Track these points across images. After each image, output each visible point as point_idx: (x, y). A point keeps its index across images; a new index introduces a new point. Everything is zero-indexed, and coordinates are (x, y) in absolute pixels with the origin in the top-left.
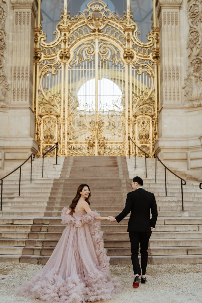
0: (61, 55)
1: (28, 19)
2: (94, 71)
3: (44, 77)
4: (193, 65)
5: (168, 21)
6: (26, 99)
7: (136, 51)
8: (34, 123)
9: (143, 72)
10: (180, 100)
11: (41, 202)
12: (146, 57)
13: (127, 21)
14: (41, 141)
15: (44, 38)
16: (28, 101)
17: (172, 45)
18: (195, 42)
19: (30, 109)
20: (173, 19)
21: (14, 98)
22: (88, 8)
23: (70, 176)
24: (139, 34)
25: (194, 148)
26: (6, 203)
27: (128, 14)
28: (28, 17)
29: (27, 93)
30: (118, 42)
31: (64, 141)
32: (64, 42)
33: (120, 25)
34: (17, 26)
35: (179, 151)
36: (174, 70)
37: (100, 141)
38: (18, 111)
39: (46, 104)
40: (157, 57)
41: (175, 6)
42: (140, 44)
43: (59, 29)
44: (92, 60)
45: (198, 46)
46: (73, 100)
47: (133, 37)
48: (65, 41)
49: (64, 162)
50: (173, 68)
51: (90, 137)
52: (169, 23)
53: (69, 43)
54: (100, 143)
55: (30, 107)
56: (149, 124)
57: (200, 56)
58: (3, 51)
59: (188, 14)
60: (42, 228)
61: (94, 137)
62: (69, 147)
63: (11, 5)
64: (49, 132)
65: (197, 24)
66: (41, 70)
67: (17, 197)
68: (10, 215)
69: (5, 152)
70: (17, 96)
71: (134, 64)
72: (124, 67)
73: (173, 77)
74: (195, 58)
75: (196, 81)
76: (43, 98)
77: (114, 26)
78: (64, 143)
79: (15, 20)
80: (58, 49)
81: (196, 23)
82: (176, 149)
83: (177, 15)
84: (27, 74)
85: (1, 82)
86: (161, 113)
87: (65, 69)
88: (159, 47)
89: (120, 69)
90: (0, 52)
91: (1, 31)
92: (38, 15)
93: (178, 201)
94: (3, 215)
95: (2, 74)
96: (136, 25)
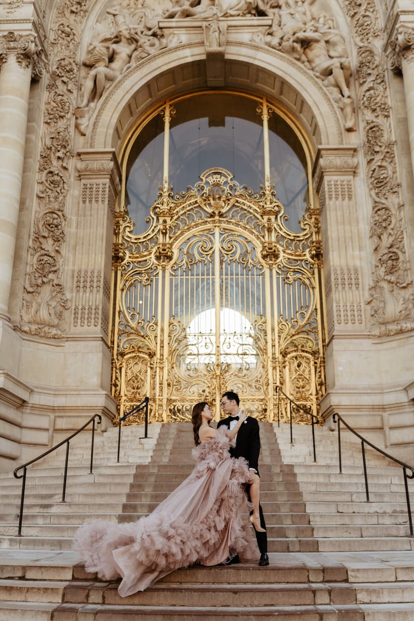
0: (158, 254)
1: (104, 195)
2: (213, 279)
3: (129, 290)
4: (384, 263)
5: (336, 195)
6: (96, 324)
7: (283, 246)
8: (111, 366)
9: (295, 280)
10: (364, 323)
11: (104, 516)
12: (300, 256)
13: (266, 199)
14: (122, 397)
15: (130, 227)
16: (99, 327)
17: (345, 233)
18: (384, 225)
19: (103, 340)
20: (344, 192)
21: (76, 322)
22: (202, 180)
23: (170, 460)
24: (286, 220)
25: (394, 407)
26: (33, 517)
27: (268, 189)
28: (104, 191)
29: (98, 314)
30: (252, 233)
31: (161, 398)
32: (163, 233)
33: (256, 206)
34: (85, 206)
35: (368, 413)
36: (349, 273)
38: (83, 343)
39: (132, 333)
40: (318, 256)
41: (346, 171)
42: (290, 235)
43: (155, 214)
44: (210, 262)
45: (391, 231)
46: (178, 327)
47: (277, 223)
48: (164, 231)
49: (159, 434)
50: (348, 269)
51: (207, 390)
52: (337, 198)
53: (171, 236)
55: (102, 338)
56: (310, 367)
57: (395, 247)
58: (60, 245)
59: (370, 182)
60: (91, 592)
61: (213, 389)
62: (169, 407)
63: (77, 174)
64: (136, 381)
65: (386, 196)
66: (125, 278)
67: (57, 505)
68: (35, 545)
69: (55, 417)
70: (81, 319)
71: (279, 267)
72: (264, 273)
73: (349, 284)
74: (387, 252)
75: (391, 290)
76: (126, 323)
77: (245, 207)
78: (160, 400)
79: (81, 196)
80: (153, 244)
81: (385, 194)
82: (361, 408)
83: (351, 185)
84: (100, 281)
85: (54, 294)
86: (330, 345)
87: (164, 277)
88: (320, 239)
89: (257, 275)
90: (54, 246)
91: (57, 212)
92: (120, 192)
93: (395, 511)
94: (21, 546)
95: (56, 282)
96: (281, 205)
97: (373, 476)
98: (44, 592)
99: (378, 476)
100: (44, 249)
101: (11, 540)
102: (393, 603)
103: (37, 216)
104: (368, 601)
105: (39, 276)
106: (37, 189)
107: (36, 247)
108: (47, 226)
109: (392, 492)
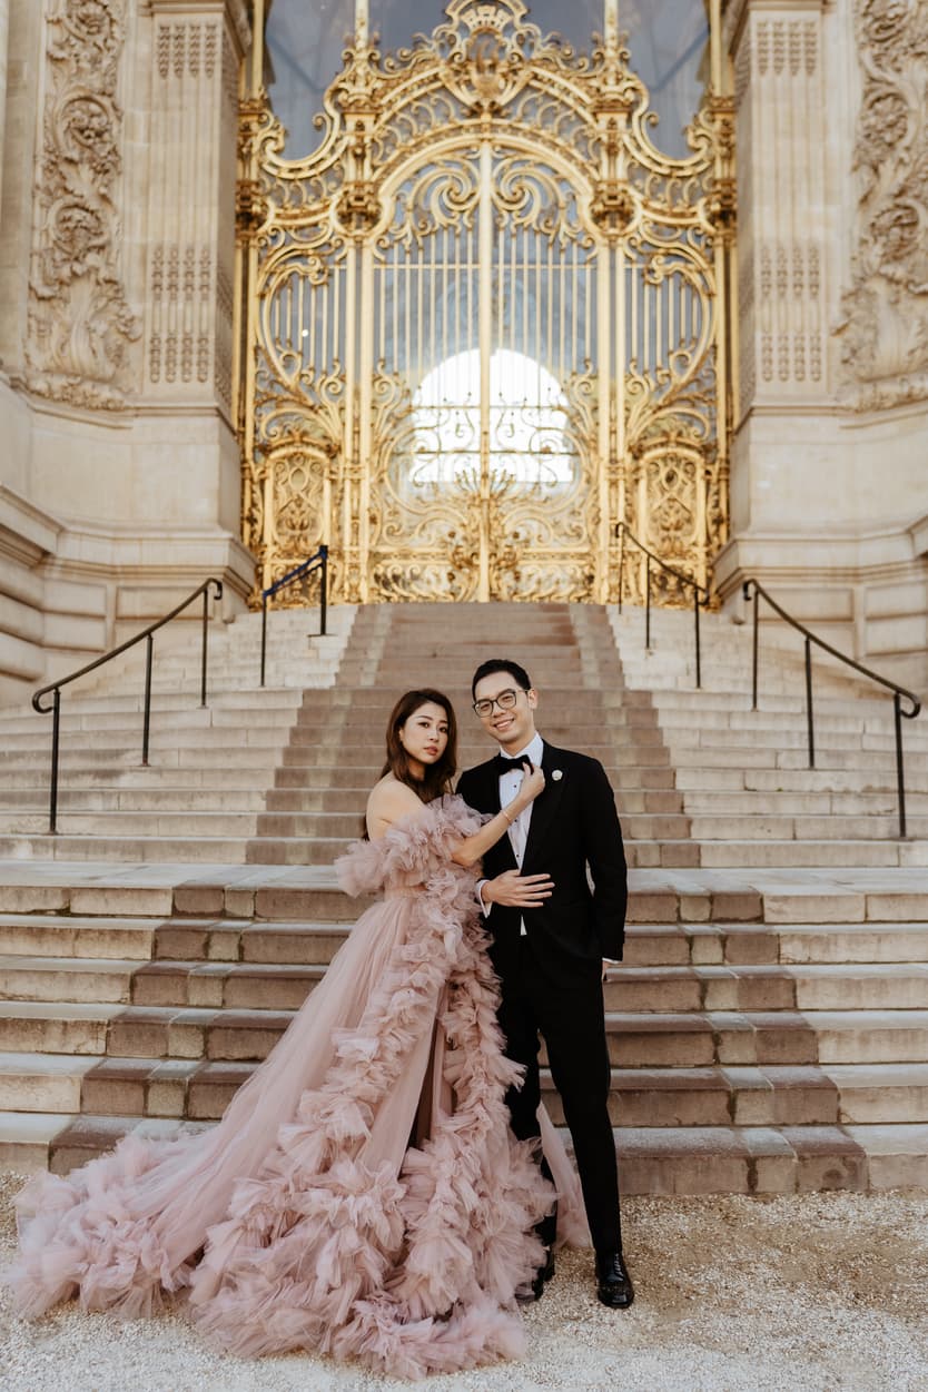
0: (344, 209)
1: (211, 54)
2: (475, 272)
3: (279, 297)
4: (881, 235)
5: (777, 59)
6: (203, 377)
7: (642, 191)
8: (239, 476)
9: (667, 277)
10: (824, 380)
11: (236, 793)
12: (682, 215)
13: (606, 70)
14: (266, 546)
15: (276, 139)
16: (210, 383)
17: (792, 158)
18: (888, 137)
19: (220, 414)
20: (797, 52)
21: (155, 372)
22: (449, 19)
23: (377, 682)
24: (654, 125)
25: (880, 572)
26: (81, 795)
27: (611, 43)
28: (211, 45)
29: (207, 352)
30: (570, 157)
31: (355, 549)
32: (356, 156)
33: (580, 87)
34: (166, 86)
35: (820, 585)
36: (798, 259)
37: (497, 546)
38: (174, 422)
39: (286, 400)
40: (725, 216)
42: (659, 164)
43: (338, 106)
44: (468, 229)
45: (904, 155)
46: (393, 385)
47: (632, 134)
48: (359, 151)
49: (353, 627)
50: (797, 249)
51: (460, 533)
52: (778, 69)
53: (376, 162)
54: (500, 555)
55: (217, 409)
56: (694, 482)
57: (910, 194)
58: (110, 181)
59: (861, 26)
60: (214, 940)
61: (474, 531)
62: (374, 570)
63: (144, 1)
64: (298, 512)
65: (898, 65)
66: (267, 268)
67: (131, 771)
68: (87, 853)
69: (118, 589)
70: (167, 363)
71: (633, 243)
72: (595, 257)
73: (795, 286)
74: (890, 206)
75: (893, 299)
76: (273, 377)
77: (554, 92)
78: (354, 555)
79: (156, 58)
80: (333, 184)
81: (895, 60)
82: (807, 575)
83: (814, 35)
84: (208, 273)
85: (101, 304)
86: (742, 432)
87: (359, 268)
88: (733, 174)
89: (579, 263)
90: (97, 184)
91: (98, 98)
92: (251, 47)
93: (868, 790)
94: (57, 853)
95: (103, 274)
96: (641, 87)
97: (826, 718)
98: (113, 939)
99: (837, 718)
100: (72, 192)
101: (34, 843)
102: (856, 963)
103: (50, 107)
104: (805, 959)
105: (64, 260)
106: (47, 37)
107: (52, 187)
108: (77, 134)
109: (864, 751)
